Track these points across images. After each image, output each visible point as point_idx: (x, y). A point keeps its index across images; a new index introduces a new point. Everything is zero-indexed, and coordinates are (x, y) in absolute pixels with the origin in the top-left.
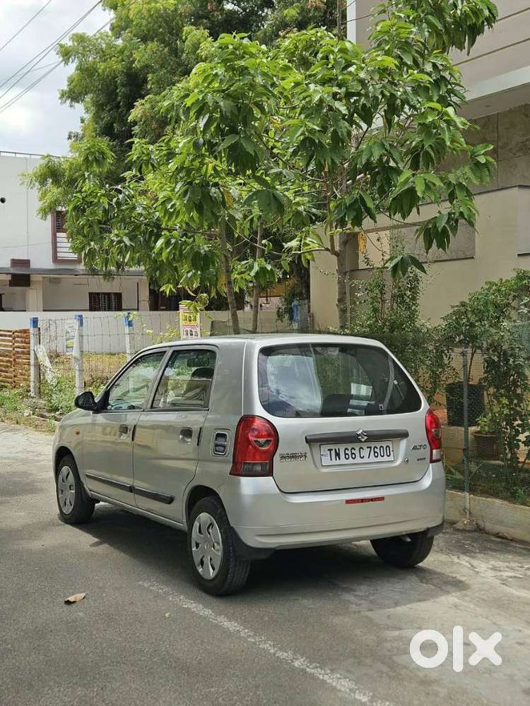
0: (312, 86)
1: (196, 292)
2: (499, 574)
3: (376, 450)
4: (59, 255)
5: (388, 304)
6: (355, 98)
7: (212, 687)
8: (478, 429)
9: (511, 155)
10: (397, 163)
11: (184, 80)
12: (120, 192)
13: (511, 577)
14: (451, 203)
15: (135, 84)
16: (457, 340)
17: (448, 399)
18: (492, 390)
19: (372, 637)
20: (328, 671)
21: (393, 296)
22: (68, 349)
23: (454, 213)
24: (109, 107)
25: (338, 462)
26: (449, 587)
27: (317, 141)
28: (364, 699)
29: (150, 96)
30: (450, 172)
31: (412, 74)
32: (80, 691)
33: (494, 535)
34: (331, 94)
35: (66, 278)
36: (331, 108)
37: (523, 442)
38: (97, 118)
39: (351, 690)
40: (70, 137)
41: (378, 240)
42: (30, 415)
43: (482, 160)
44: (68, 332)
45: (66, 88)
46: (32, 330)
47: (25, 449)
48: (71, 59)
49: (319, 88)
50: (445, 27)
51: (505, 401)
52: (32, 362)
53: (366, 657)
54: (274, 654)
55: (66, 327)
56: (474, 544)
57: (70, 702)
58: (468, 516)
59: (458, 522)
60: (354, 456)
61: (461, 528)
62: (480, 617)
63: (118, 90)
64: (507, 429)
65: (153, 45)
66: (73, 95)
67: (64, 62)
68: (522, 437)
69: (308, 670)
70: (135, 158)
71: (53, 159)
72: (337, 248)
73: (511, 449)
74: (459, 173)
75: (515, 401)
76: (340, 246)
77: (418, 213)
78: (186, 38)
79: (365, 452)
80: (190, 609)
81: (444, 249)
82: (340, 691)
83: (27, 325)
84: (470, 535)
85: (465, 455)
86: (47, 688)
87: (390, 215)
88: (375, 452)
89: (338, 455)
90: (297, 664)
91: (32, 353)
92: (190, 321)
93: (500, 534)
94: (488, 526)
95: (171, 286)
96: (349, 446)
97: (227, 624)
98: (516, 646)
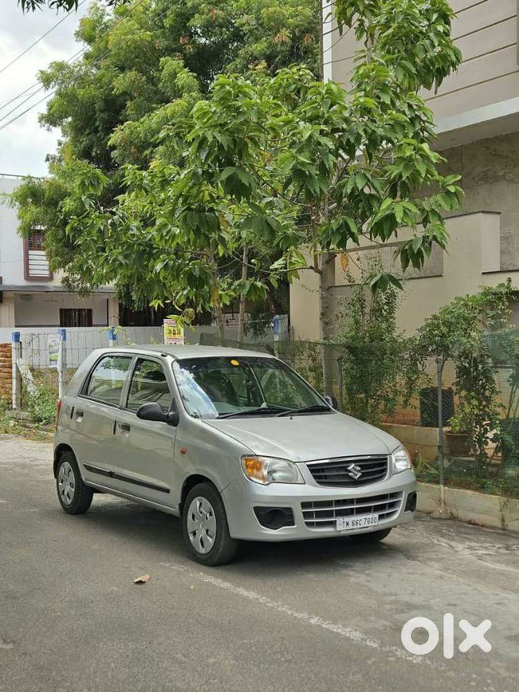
0: (302, 123)
1: (183, 307)
2: (474, 552)
4: (31, 272)
5: (367, 317)
6: (340, 134)
7: (245, 639)
8: (448, 429)
9: (473, 183)
10: (378, 192)
11: (162, 108)
12: (113, 213)
13: (485, 554)
14: (425, 227)
15: (114, 110)
16: (430, 350)
17: (422, 403)
18: (463, 393)
19: (374, 601)
20: (341, 626)
21: (373, 310)
22: (52, 362)
23: (428, 237)
24: (88, 131)
26: (433, 562)
27: (307, 173)
28: (375, 645)
29: (129, 122)
30: (424, 200)
31: (392, 114)
32: (131, 646)
33: (466, 522)
34: (319, 131)
35: (37, 294)
36: (319, 143)
37: (491, 440)
38: (75, 141)
39: (362, 639)
40: (47, 159)
41: (358, 259)
42: (14, 426)
43: (452, 189)
44: (50, 346)
45: (45, 112)
46: (14, 345)
47: (21, 456)
48: (51, 86)
49: (308, 125)
50: (417, 70)
51: (475, 402)
52: (14, 375)
53: (370, 616)
54: (292, 615)
55: (50, 341)
56: (451, 529)
57: (125, 653)
58: (443, 505)
59: (434, 511)
61: (437, 516)
62: (462, 585)
63: (97, 116)
64: (477, 428)
65: (131, 75)
66: (51, 119)
67: (44, 88)
68: (490, 435)
69: (323, 626)
70: (129, 183)
71: (33, 180)
72: (320, 267)
73: (480, 446)
74: (432, 200)
75: (484, 403)
76: (322, 265)
77: (396, 236)
78: (163, 68)
80: (211, 583)
81: (419, 268)
82: (353, 640)
83: (9, 339)
84: (445, 522)
85: (440, 451)
86: (102, 644)
87: (371, 237)
90: (313, 621)
91: (14, 366)
92: (174, 334)
93: (472, 521)
94: (461, 514)
95: (160, 302)
97: (246, 593)
98: (495, 605)
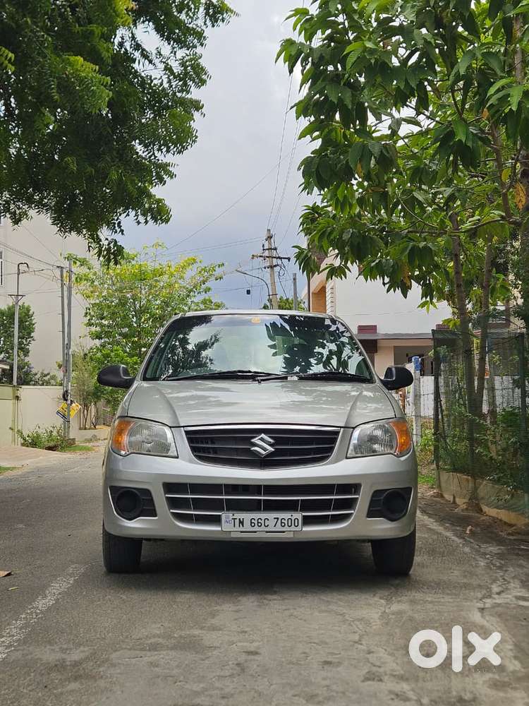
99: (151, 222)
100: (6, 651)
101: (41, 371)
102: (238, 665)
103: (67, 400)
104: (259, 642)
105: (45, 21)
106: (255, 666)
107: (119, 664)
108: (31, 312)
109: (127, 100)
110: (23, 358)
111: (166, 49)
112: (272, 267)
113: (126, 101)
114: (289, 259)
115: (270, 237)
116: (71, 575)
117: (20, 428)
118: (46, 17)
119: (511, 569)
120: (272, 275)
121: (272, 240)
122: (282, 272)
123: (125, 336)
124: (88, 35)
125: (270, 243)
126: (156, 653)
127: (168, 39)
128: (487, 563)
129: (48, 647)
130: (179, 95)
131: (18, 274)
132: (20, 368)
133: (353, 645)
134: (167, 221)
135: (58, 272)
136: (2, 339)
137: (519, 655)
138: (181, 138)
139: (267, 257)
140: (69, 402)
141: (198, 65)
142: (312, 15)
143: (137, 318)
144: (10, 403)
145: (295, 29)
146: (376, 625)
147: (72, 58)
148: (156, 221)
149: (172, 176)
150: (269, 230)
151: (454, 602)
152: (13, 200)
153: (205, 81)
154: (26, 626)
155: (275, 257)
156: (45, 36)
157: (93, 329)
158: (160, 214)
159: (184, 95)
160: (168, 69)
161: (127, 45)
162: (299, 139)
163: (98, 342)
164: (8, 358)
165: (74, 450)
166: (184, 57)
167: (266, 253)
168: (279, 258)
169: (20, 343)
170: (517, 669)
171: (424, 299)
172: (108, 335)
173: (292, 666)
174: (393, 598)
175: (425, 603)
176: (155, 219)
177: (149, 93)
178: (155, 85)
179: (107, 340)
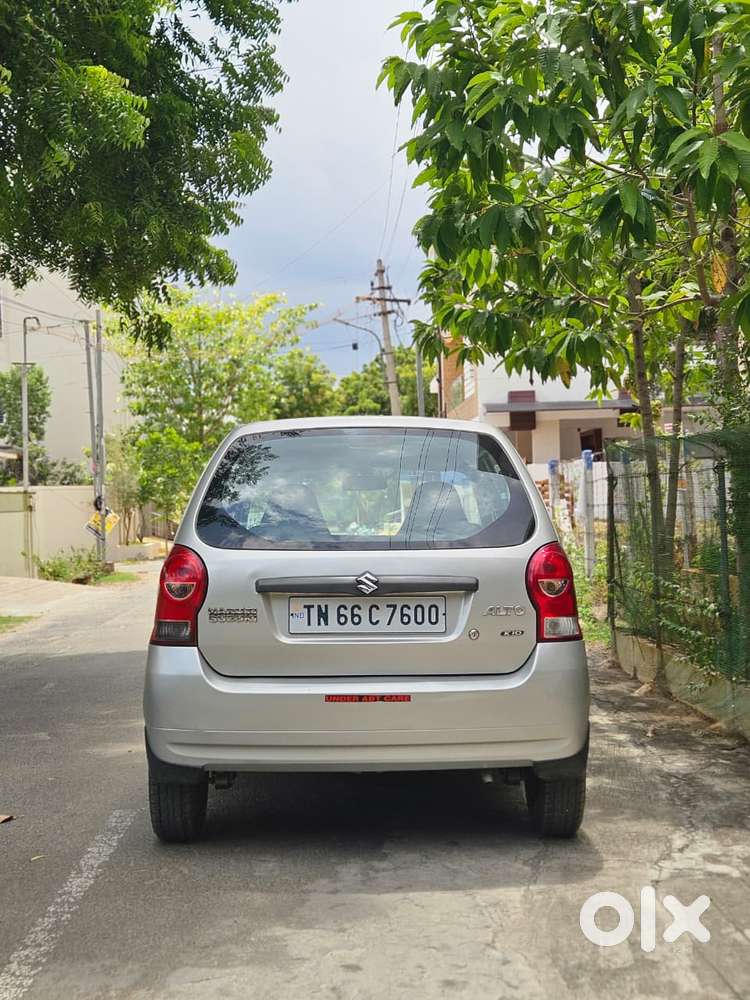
3: (406, 611)
25: (323, 628)
60: (356, 620)
79: (382, 615)
88: (403, 615)
89: (323, 616)
96: (349, 602)
99: (209, 284)
100: (32, 973)
101: (61, 460)
102: (334, 989)
103: (99, 509)
104: (362, 948)
105: (51, 16)
106: (356, 992)
107: (179, 992)
108: (44, 377)
109: (172, 118)
110: (35, 442)
111: (224, 39)
112: (385, 314)
113: (169, 120)
114: (409, 302)
115: (381, 272)
116: (115, 831)
117: (35, 553)
118: (53, 9)
119: (702, 803)
120: (386, 323)
121: (385, 275)
122: (399, 322)
123: (178, 409)
124: (113, 26)
125: (381, 280)
126: (228, 971)
127: (227, 24)
128: (670, 794)
129: (86, 966)
130: (244, 103)
131: (25, 333)
132: (32, 459)
133: (484, 950)
134: (231, 281)
135: (81, 330)
136: (5, 415)
137: (698, 964)
138: (248, 173)
139: (378, 300)
140: (103, 512)
141: (271, 62)
142: (426, 21)
143: (195, 382)
144: (20, 516)
145: (403, 40)
146: (516, 913)
147: (91, 69)
148: (216, 282)
149: (237, 221)
150: (380, 261)
151: (622, 867)
152: (14, 253)
153: (280, 87)
154: (57, 925)
155: (389, 300)
156: (53, 40)
157: (134, 400)
158: (222, 273)
159: (251, 104)
160: (228, 68)
161: (169, 34)
162: (413, 187)
163: (141, 419)
164: (14, 442)
165: (113, 580)
166: (250, 52)
167: (377, 294)
168: (395, 300)
169: (31, 422)
170: (694, 989)
171: (594, 387)
172: (155, 407)
173: (403, 990)
174: (542, 863)
175: (582, 870)
176: (214, 279)
177: (203, 103)
178: (210, 91)
179: (153, 415)
